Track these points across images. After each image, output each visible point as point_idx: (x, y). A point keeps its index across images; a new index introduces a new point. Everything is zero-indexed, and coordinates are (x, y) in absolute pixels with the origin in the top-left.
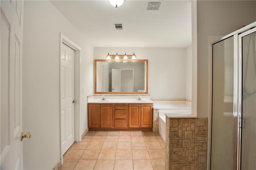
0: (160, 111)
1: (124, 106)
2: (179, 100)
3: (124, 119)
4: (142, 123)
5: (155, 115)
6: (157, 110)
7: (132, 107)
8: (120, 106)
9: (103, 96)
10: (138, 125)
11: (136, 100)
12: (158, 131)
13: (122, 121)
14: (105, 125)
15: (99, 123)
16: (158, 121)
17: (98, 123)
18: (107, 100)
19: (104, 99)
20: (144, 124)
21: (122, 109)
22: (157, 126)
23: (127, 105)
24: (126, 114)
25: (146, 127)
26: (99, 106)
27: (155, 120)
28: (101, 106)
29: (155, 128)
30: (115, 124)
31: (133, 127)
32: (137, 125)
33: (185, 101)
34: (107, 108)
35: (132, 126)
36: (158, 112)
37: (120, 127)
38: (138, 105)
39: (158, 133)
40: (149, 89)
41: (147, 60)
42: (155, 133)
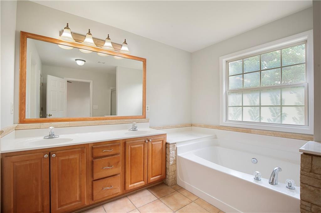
0: (178, 146)
1: (115, 146)
2: (186, 126)
3: (116, 175)
4: (150, 174)
5: (172, 154)
6: (174, 145)
7: (132, 147)
8: (107, 147)
9: (51, 128)
10: (144, 181)
11: (127, 131)
12: (176, 181)
13: (110, 180)
14: (66, 204)
15: (46, 203)
16: (176, 164)
17: (43, 206)
18: (62, 137)
19: (51, 136)
20: (154, 175)
21: (111, 154)
22: (174, 173)
23: (121, 143)
24: (120, 162)
25: (156, 180)
26: (46, 156)
27: (172, 162)
28: (54, 155)
29: (172, 176)
30: (94, 192)
31: (134, 186)
32: (142, 181)
33: (192, 126)
34: (72, 157)
35: (132, 185)
36: (175, 149)
37: (106, 196)
38: (144, 140)
39: (176, 184)
40: (148, 110)
41: (145, 60)
42: (172, 187)
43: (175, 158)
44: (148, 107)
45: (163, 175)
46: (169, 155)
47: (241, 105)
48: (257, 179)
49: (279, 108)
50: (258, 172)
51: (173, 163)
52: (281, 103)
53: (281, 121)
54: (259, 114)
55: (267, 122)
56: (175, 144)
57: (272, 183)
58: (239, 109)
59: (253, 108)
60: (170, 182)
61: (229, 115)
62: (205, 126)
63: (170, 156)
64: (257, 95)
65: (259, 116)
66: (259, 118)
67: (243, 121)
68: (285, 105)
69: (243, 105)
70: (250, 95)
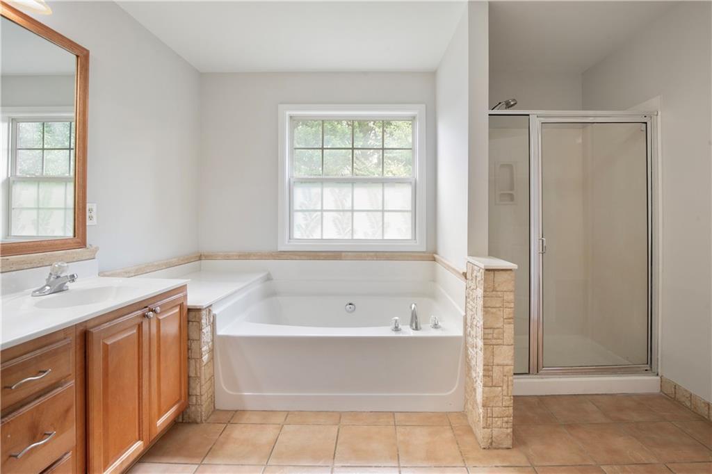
3: (58, 460)
5: (205, 335)
6: (209, 311)
7: (110, 342)
8: (27, 366)
10: (141, 438)
12: (214, 401)
16: (213, 358)
20: (164, 409)
21: (41, 387)
22: (210, 384)
25: (169, 422)
27: (207, 356)
29: (206, 394)
32: (136, 441)
33: (200, 260)
36: (212, 320)
38: (140, 312)
39: (215, 410)
40: (91, 218)
41: (85, 52)
42: (208, 421)
43: (210, 344)
44: (91, 210)
45: (183, 401)
46: (199, 340)
47: (320, 208)
48: (397, 329)
49: (380, 214)
50: (397, 318)
51: (209, 357)
52: (383, 208)
53: (383, 235)
54: (350, 225)
55: (363, 238)
56: (211, 308)
57: (416, 329)
58: (315, 215)
59: (342, 213)
60: (204, 410)
61: (295, 229)
62: (240, 256)
63: (203, 340)
64: (346, 190)
65: (350, 228)
66: (351, 232)
67: (324, 238)
68: (389, 209)
69: (324, 208)
70: (337, 190)
